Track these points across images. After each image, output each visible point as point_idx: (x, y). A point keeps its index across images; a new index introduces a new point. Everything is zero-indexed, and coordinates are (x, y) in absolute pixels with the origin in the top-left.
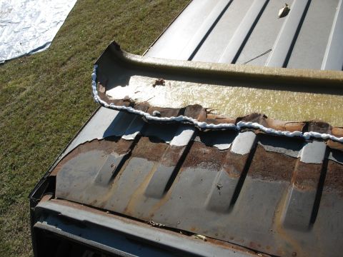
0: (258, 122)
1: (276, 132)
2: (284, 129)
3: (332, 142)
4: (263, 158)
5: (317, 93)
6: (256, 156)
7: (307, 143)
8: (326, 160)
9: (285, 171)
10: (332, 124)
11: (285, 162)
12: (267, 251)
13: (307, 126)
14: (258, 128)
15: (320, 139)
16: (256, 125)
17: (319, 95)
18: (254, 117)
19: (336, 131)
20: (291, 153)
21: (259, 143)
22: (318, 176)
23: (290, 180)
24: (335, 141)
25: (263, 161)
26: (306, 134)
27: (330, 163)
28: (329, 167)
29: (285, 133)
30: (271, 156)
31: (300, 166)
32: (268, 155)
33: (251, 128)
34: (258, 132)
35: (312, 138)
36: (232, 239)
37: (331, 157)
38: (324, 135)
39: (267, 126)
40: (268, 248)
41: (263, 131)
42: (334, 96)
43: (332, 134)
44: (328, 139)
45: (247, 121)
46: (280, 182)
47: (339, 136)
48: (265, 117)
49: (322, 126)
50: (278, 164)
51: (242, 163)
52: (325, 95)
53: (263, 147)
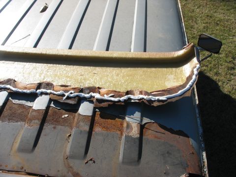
0: (10, 85)
1: (20, 91)
2: (26, 88)
3: (53, 95)
4: (11, 108)
5: (50, 63)
6: (7, 107)
7: (38, 96)
8: (48, 107)
9: (23, 115)
10: (54, 84)
11: (24, 110)
12: (5, 168)
13: (39, 86)
14: (9, 89)
15: (46, 94)
16: (8, 86)
17: (52, 65)
18: (9, 81)
19: (55, 88)
20: (29, 104)
21: (10, 98)
22: (41, 117)
23: (25, 121)
24: (54, 94)
25: (11, 110)
26: (38, 91)
27: (51, 108)
28: (50, 111)
29: (25, 91)
30: (16, 106)
31: (32, 112)
32: (14, 106)
33: (5, 89)
34: (9, 91)
35: (42, 93)
37: (52, 105)
38: (49, 91)
39: (15, 87)
40: (6, 166)
41: (12, 90)
42: (60, 65)
43: (53, 90)
44: (51, 93)
45: (3, 84)
46: (19, 123)
47: (56, 91)
48: (15, 81)
49: (49, 85)
50: (19, 111)
52: (55, 65)
53: (11, 101)
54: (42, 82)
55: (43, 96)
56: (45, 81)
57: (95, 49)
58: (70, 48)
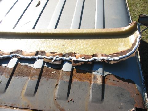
0: (19, 54)
1: (25, 57)
2: (28, 55)
3: (45, 59)
4: (20, 68)
5: (43, 39)
6: (17, 67)
7: (36, 60)
8: (43, 67)
9: (27, 73)
10: (46, 52)
11: (28, 69)
12: (18, 106)
13: (37, 54)
14: (18, 56)
15: (41, 58)
16: (18, 55)
17: (44, 40)
18: (18, 51)
19: (47, 55)
20: (31, 65)
21: (19, 62)
22: (39, 73)
23: (29, 76)
24: (46, 58)
25: (20, 70)
26: (36, 57)
27: (45, 68)
28: (44, 69)
29: (28, 57)
30: (23, 67)
31: (33, 70)
32: (22, 67)
33: (16, 56)
34: (18, 58)
35: (39, 58)
36: (5, 103)
37: (45, 65)
38: (43, 57)
39: (22, 55)
40: (18, 105)
41: (20, 57)
42: (49, 40)
43: (46, 56)
44: (44, 58)
45: (14, 53)
46: (25, 78)
47: (48, 56)
48: (21, 51)
49: (43, 53)
50: (25, 70)
51: (11, 72)
52: (46, 40)
53: (20, 64)
54: (38, 51)
55: (40, 60)
56: (40, 50)
57: (71, 28)
58: (56, 28)
